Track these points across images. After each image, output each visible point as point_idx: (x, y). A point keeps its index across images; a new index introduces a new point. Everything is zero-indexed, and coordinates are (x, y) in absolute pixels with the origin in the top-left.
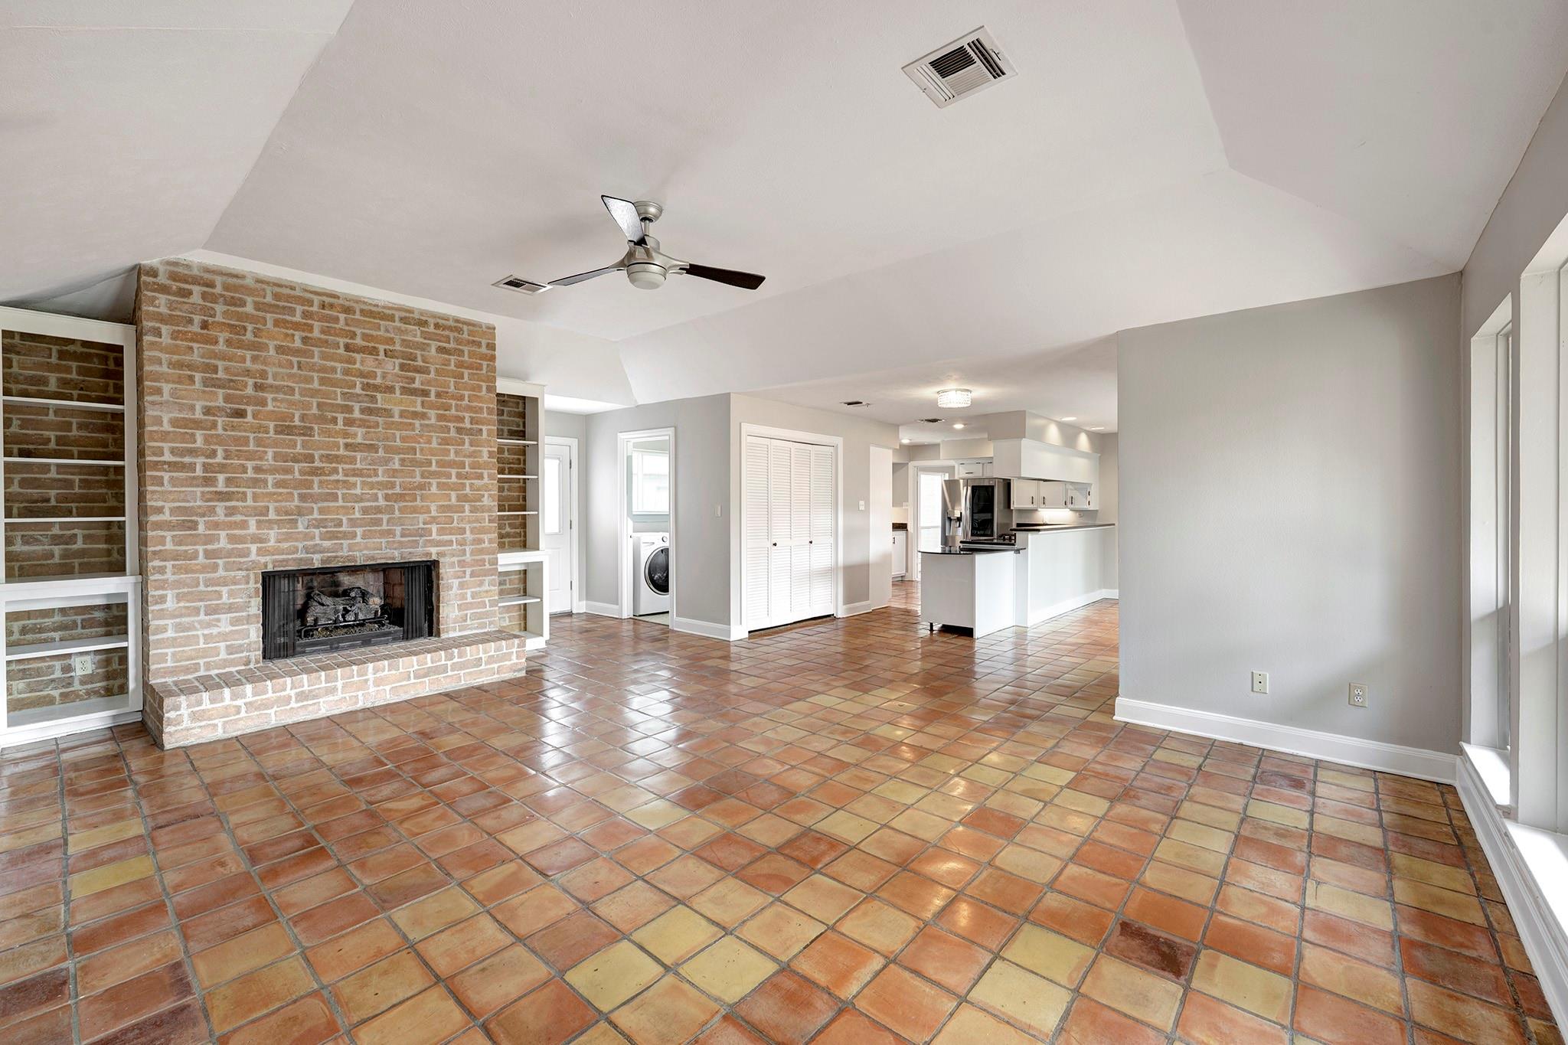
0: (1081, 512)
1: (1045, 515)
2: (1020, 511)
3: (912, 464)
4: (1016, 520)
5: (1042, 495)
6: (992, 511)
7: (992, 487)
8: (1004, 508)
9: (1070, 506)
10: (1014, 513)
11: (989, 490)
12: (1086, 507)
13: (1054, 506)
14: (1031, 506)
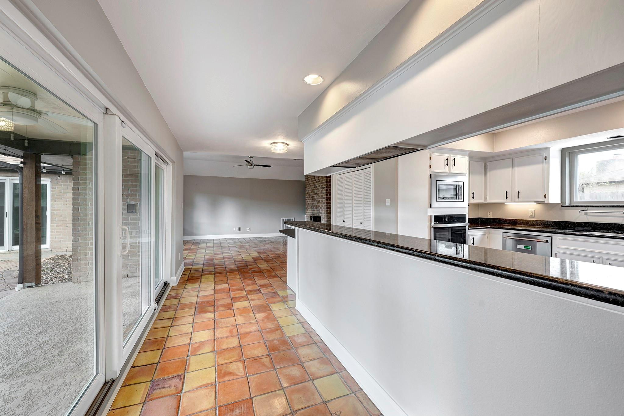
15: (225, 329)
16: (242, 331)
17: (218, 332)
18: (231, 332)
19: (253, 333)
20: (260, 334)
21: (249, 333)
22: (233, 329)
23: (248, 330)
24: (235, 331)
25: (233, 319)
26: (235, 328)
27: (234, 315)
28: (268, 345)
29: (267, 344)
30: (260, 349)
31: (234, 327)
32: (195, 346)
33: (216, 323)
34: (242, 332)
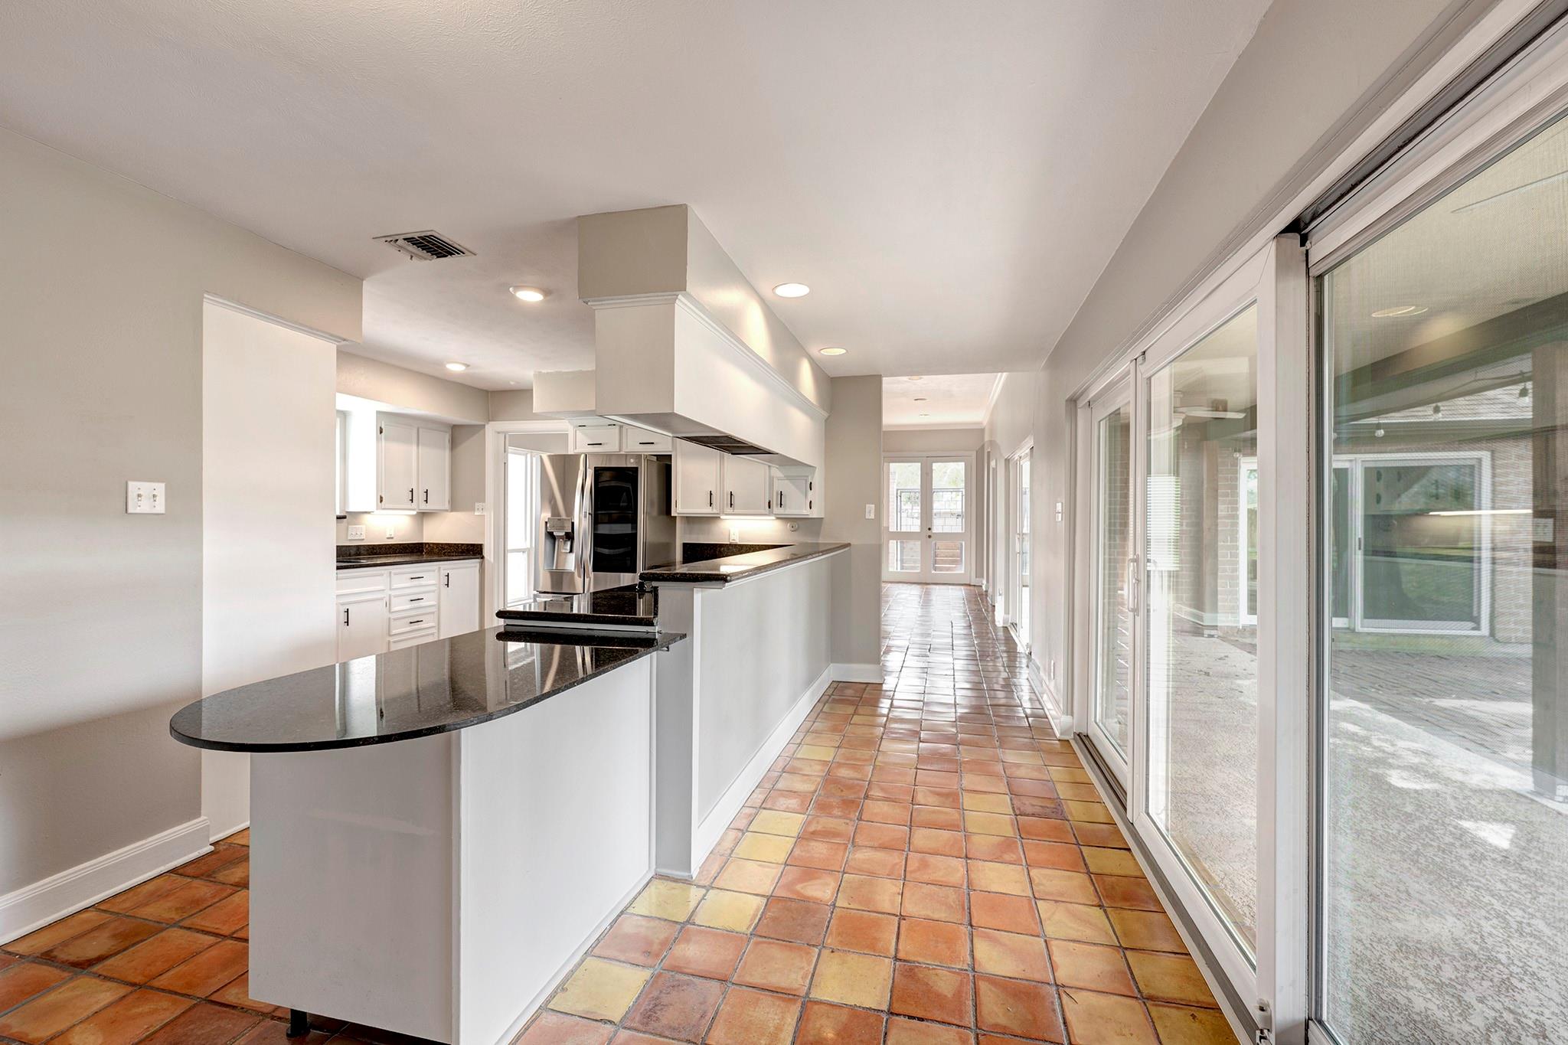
0: (796, 523)
1: (733, 528)
2: (690, 520)
3: (491, 428)
4: (682, 536)
5: (728, 490)
6: (634, 521)
7: (635, 470)
8: (660, 513)
9: (776, 509)
10: (679, 525)
11: (628, 476)
12: (805, 512)
13: (751, 511)
14: (705, 510)
15: (939, 876)
16: (896, 858)
17: (959, 875)
18: (924, 865)
19: (871, 844)
20: (857, 836)
21: (884, 847)
22: (919, 869)
23: (879, 855)
24: (913, 864)
25: (910, 908)
26: (911, 872)
27: (903, 922)
28: (855, 811)
29: (857, 814)
30: (875, 811)
31: (913, 875)
32: (1012, 855)
33: (963, 908)
34: (896, 854)
